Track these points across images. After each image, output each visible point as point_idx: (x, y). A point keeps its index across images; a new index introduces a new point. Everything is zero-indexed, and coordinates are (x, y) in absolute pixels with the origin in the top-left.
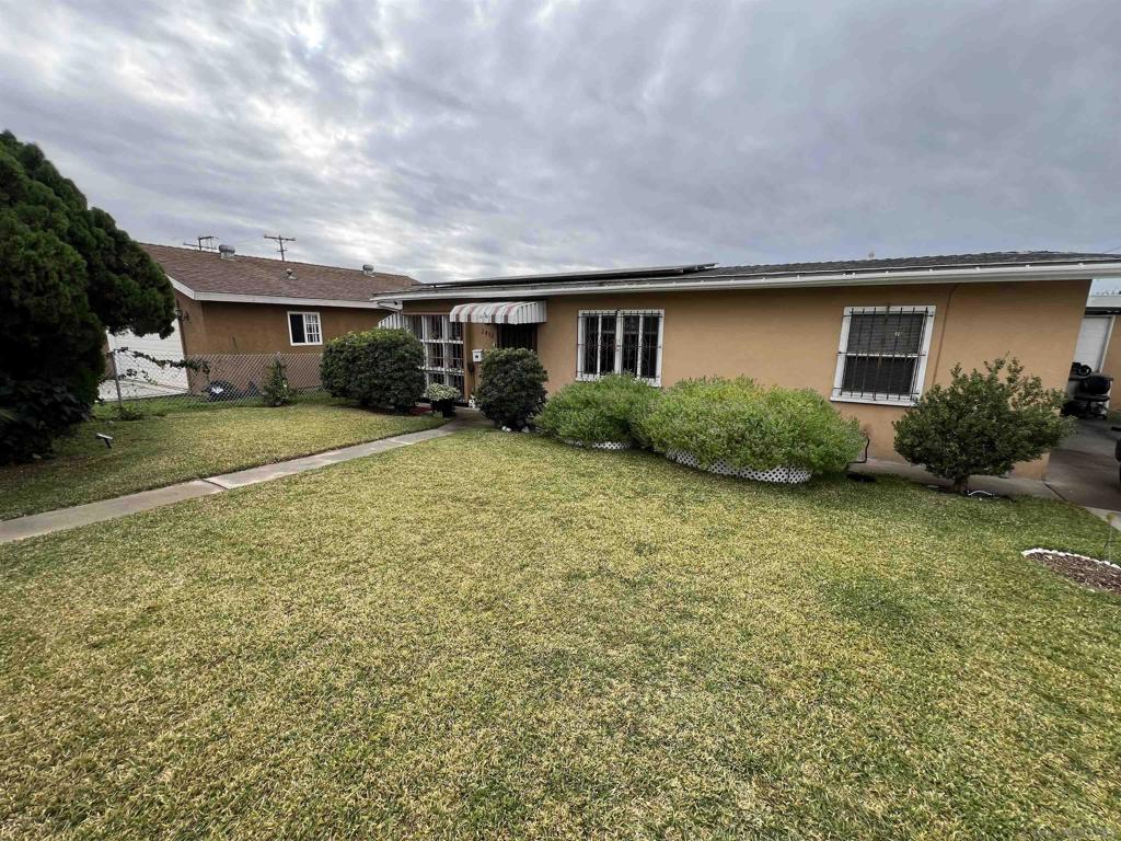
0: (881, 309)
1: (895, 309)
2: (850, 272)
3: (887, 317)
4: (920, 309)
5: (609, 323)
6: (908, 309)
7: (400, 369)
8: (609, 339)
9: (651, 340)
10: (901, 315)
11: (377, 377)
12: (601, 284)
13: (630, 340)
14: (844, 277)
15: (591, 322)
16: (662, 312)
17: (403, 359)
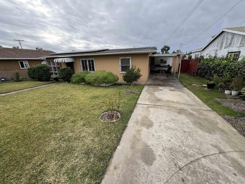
0: (124, 58)
1: (126, 58)
2: (118, 52)
3: (125, 59)
4: (129, 58)
5: (86, 61)
6: (127, 58)
7: (44, 72)
8: (86, 64)
9: (93, 64)
10: (126, 59)
11: (39, 74)
12: (82, 54)
13: (90, 64)
14: (117, 53)
16: (94, 59)
17: (44, 70)
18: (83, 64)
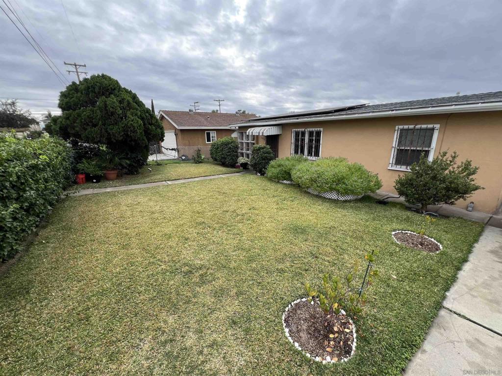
0: (411, 127)
1: (418, 127)
2: (393, 110)
3: (413, 130)
4: (430, 126)
5: (303, 134)
6: (424, 126)
8: (303, 140)
9: (318, 141)
10: (421, 129)
13: (310, 141)
14: (390, 112)
15: (297, 134)
16: (322, 129)
18: (297, 140)
